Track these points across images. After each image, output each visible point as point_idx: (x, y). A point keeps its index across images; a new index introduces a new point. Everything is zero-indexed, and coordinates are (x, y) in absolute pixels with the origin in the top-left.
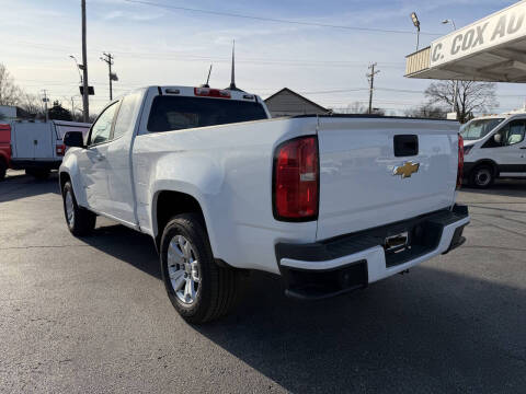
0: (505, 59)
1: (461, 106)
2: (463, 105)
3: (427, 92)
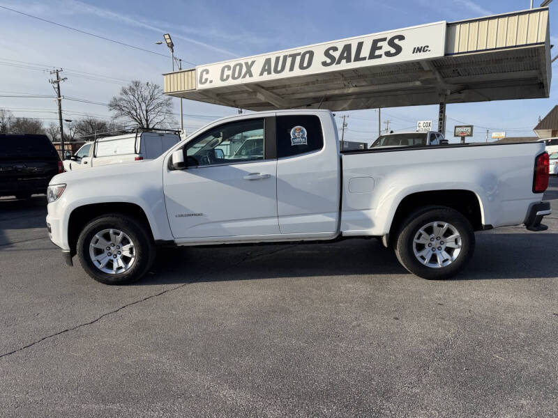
0: (251, 90)
1: (144, 122)
2: (147, 120)
3: (111, 105)
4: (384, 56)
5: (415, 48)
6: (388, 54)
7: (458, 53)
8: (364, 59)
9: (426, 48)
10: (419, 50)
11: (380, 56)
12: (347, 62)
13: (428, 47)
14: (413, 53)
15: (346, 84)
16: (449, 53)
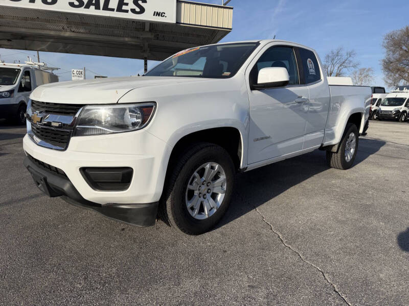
4: (130, 11)
5: (155, 12)
6: (133, 11)
7: (184, 24)
8: (113, 10)
9: (163, 14)
10: (158, 14)
11: (127, 11)
12: (96, 9)
13: (164, 13)
14: (154, 15)
15: (66, 27)
16: (178, 22)
